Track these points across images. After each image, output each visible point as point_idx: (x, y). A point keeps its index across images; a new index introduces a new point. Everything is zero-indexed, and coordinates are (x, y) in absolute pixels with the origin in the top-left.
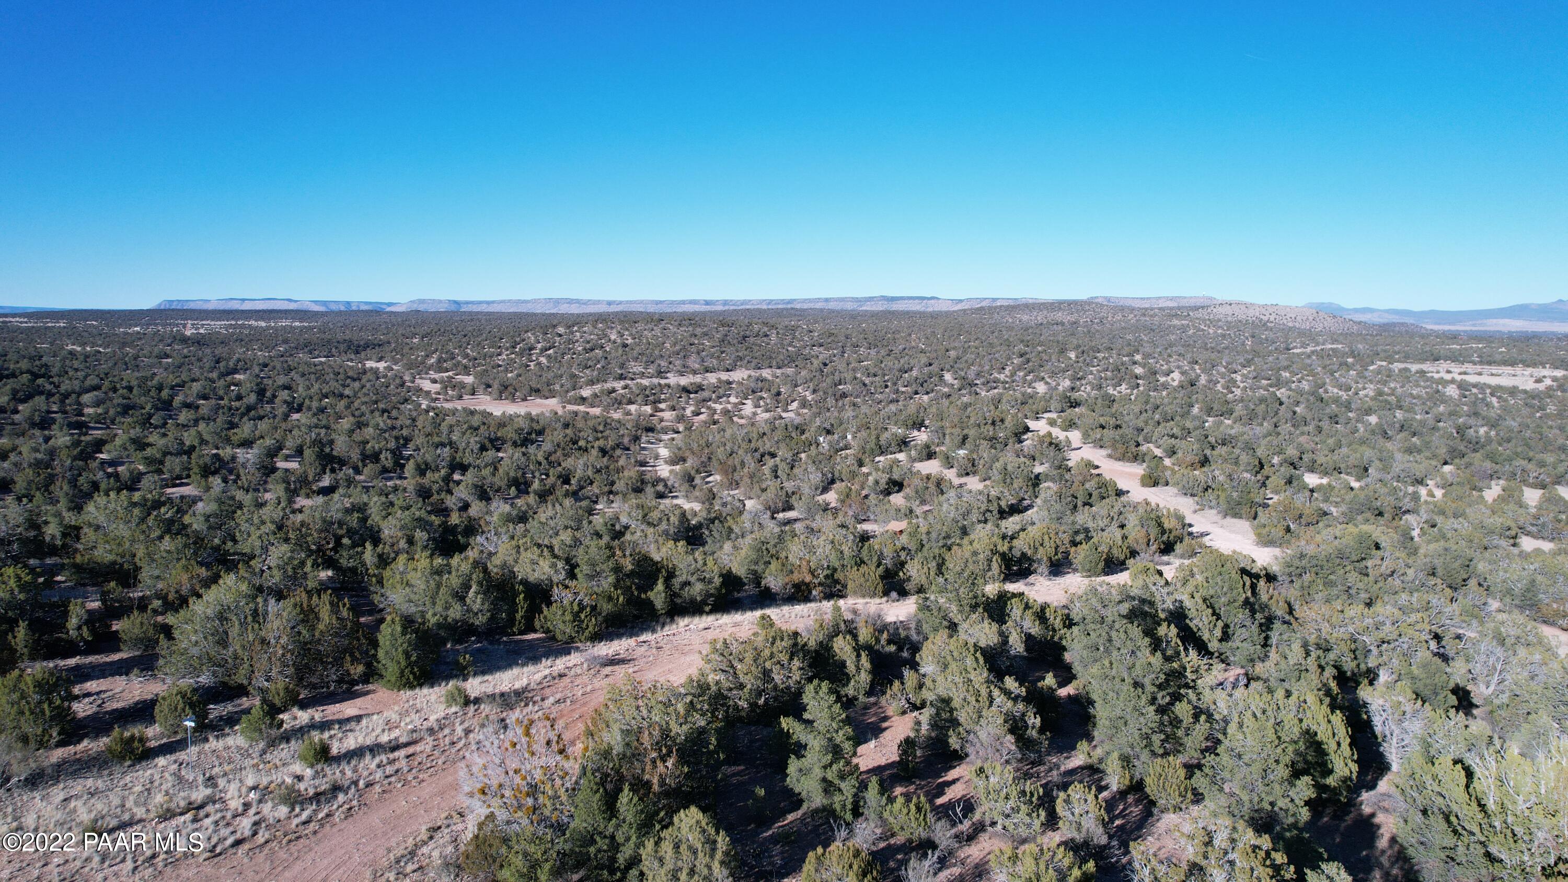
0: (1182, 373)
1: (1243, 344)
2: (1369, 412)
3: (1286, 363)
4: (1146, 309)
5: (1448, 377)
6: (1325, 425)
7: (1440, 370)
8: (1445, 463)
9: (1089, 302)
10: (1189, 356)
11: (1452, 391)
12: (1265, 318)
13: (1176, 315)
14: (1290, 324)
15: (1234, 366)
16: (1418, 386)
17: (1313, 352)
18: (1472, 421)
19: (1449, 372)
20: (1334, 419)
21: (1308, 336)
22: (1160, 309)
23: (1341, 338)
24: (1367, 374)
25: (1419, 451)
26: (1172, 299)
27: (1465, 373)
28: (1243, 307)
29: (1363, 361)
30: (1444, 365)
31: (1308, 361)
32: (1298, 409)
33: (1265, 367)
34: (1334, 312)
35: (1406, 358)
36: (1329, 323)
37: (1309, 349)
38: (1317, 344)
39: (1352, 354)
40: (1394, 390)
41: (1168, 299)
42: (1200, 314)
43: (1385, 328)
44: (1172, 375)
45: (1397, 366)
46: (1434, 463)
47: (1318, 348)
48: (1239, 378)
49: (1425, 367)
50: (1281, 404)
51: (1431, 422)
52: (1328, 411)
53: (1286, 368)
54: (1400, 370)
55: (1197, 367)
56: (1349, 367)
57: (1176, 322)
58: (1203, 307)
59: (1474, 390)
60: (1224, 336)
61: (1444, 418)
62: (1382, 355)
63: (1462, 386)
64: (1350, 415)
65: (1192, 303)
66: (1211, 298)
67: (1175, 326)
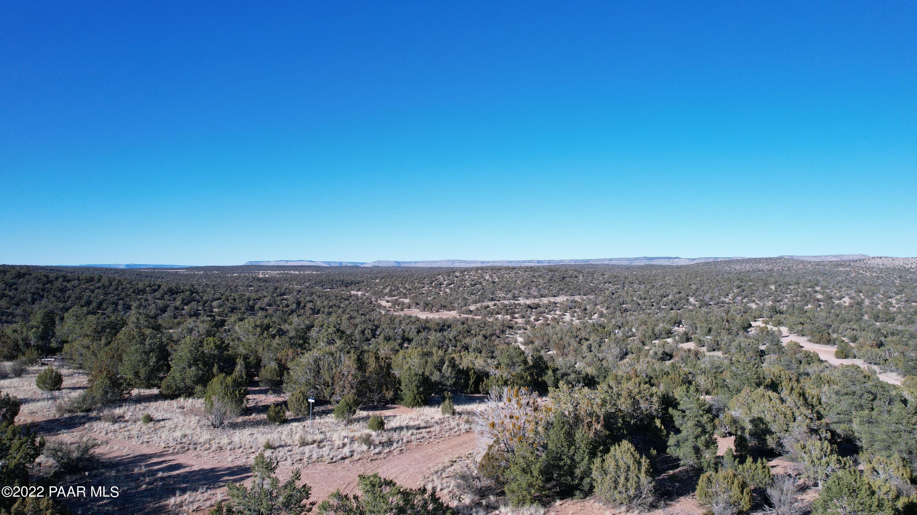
0: (851, 298)
1: (894, 282)
4: (819, 262)
9: (780, 258)
10: (855, 287)
12: (908, 266)
13: (841, 265)
15: (889, 294)
22: (829, 261)
26: (836, 256)
28: (890, 260)
33: (911, 294)
41: (833, 256)
42: (858, 264)
44: (843, 299)
48: (894, 301)
55: (861, 294)
57: (841, 269)
58: (860, 260)
60: (878, 277)
65: (851, 258)
66: (865, 255)
67: (841, 272)
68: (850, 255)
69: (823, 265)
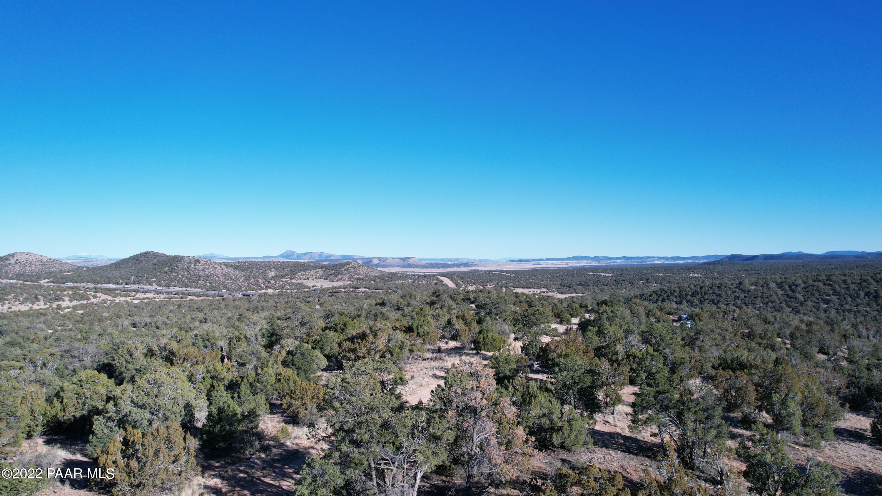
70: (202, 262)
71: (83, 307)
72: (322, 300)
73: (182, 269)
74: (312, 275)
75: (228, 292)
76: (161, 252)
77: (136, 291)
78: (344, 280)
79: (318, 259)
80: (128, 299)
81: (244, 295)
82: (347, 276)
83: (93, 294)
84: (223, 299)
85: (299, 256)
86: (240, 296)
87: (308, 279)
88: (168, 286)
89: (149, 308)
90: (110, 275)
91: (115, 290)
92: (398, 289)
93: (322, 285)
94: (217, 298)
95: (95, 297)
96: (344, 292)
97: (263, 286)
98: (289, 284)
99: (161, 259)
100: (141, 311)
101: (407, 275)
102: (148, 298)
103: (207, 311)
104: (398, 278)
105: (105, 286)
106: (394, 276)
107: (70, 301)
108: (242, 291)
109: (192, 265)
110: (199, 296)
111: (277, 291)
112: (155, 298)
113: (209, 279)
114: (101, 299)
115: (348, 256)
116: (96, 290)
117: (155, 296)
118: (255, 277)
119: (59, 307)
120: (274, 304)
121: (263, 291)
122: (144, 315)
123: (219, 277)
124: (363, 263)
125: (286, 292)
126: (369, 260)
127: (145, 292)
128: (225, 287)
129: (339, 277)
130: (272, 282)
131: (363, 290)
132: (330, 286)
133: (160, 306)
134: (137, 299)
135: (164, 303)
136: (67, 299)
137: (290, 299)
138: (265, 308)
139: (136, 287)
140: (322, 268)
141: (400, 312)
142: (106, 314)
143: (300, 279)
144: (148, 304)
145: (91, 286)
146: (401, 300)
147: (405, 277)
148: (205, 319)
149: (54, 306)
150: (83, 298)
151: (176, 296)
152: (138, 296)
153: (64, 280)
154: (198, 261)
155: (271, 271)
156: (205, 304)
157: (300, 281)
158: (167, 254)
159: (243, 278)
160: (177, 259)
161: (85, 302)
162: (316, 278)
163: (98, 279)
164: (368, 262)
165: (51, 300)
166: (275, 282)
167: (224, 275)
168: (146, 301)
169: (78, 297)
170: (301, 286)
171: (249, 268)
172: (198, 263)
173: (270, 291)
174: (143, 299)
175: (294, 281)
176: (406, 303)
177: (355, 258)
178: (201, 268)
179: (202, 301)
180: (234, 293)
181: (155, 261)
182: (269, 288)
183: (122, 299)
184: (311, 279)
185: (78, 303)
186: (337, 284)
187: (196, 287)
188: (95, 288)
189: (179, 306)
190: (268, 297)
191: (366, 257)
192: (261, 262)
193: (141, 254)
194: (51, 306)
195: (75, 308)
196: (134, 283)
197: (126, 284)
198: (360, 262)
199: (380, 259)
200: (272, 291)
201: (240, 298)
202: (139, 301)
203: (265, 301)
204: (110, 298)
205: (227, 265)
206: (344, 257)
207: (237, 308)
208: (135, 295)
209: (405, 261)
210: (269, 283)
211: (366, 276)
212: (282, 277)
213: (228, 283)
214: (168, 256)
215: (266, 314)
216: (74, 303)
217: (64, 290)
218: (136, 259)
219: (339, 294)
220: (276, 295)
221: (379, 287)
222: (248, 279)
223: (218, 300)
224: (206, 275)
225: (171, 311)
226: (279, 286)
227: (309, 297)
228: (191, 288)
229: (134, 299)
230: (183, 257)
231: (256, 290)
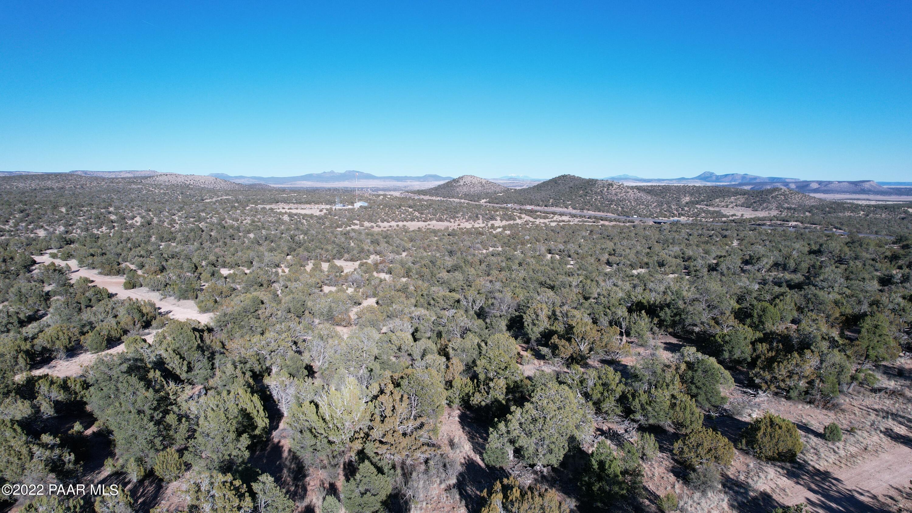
0: (142, 217)
1: (177, 198)
2: (249, 232)
3: (203, 208)
4: (113, 179)
5: (283, 211)
6: (228, 240)
7: (280, 208)
8: (288, 255)
9: (71, 174)
10: (145, 206)
11: (286, 218)
12: (188, 183)
13: (134, 182)
14: (202, 186)
15: (173, 211)
16: (271, 216)
17: (216, 201)
18: (297, 233)
19: (284, 208)
20: (232, 237)
21: (213, 192)
22: (122, 178)
23: (230, 193)
24: (246, 211)
25: (275, 250)
26: (129, 172)
27: (291, 209)
28: (174, 177)
29: (243, 205)
30: (281, 205)
31: (214, 206)
32: (212, 233)
33: (191, 211)
34: (225, 179)
35: (263, 202)
36: (223, 184)
37: (214, 200)
38: (218, 197)
39: (237, 201)
40: (260, 219)
41: (126, 172)
42: (149, 181)
43: (252, 187)
44: (135, 219)
45: (260, 207)
46: (283, 255)
47: (219, 199)
48: (177, 218)
49: (273, 206)
50: (203, 231)
51: (279, 235)
52: (228, 233)
53: (203, 211)
54: (261, 209)
55: (151, 213)
56: (237, 208)
57: (134, 186)
58: (150, 177)
59: (296, 217)
60: (165, 194)
61: (284, 232)
62: (252, 201)
63: (290, 215)
64: (240, 234)
65: (143, 174)
66: (154, 172)
67: (133, 189)
68: (142, 171)
69: (117, 183)
70: (615, 186)
71: (510, 227)
72: (742, 235)
73: (596, 193)
74: (732, 203)
75: (640, 218)
76: (576, 176)
77: (554, 213)
78: (771, 209)
79: (740, 181)
80: (546, 221)
81: (655, 223)
82: (774, 205)
83: (518, 215)
84: (634, 227)
85: (718, 178)
86: (651, 223)
87: (727, 206)
88: (582, 209)
89: (563, 233)
90: (533, 197)
91: (536, 211)
92: (842, 225)
93: (742, 215)
94: (628, 224)
95: (520, 218)
96: (769, 225)
97: (675, 212)
98: (704, 212)
99: (577, 182)
100: (556, 235)
101: (858, 206)
102: (563, 221)
103: (616, 240)
104: (845, 209)
105: (529, 207)
106: (839, 206)
107: (501, 221)
108: (653, 218)
109: (605, 189)
110: (611, 221)
111: (691, 219)
112: (569, 221)
113: (621, 203)
114: (525, 220)
115: (778, 178)
116: (522, 211)
117: (570, 219)
118: (668, 203)
119: (493, 227)
120: (686, 237)
121: (676, 219)
122: (559, 240)
123: (631, 202)
124: (797, 187)
125: (701, 221)
126: (805, 184)
127: (561, 214)
128: (636, 212)
129: (765, 205)
130: (686, 209)
131: (794, 223)
132: (753, 216)
133: (574, 231)
134: (554, 221)
135: (578, 227)
136: (498, 218)
137: (704, 231)
138: (676, 241)
139: (554, 209)
140: (744, 194)
141: (843, 267)
142: (527, 237)
143: (718, 206)
144: (563, 228)
145: (517, 206)
146: (846, 249)
147: (855, 208)
148: (614, 250)
149: (489, 225)
150: (511, 218)
151: (589, 220)
152: (555, 219)
153: (497, 201)
154: (611, 185)
155: (685, 196)
156: (615, 231)
157: (717, 209)
158: (583, 177)
159: (655, 204)
160: (591, 183)
161: (512, 222)
162: (736, 206)
163: (523, 200)
164: (803, 187)
165: (487, 219)
166: (690, 209)
167: (636, 200)
168: (561, 224)
169: (507, 218)
170: (719, 214)
171: (662, 192)
172: (611, 187)
173: (683, 219)
174: (560, 221)
175: (711, 209)
176: (853, 255)
177: (787, 181)
178: (614, 192)
179: (613, 226)
180: (646, 219)
181: (571, 184)
182: (683, 215)
183: (542, 221)
184: (730, 206)
185: (507, 223)
186: (761, 214)
187: (608, 212)
188: (521, 209)
189: (591, 231)
190: (681, 226)
191: (802, 179)
192: (675, 186)
193: (560, 178)
194: (487, 225)
195: (504, 228)
196: (552, 205)
197: (546, 206)
198: (793, 186)
199: (820, 183)
200: (686, 219)
201: (651, 227)
202: (555, 223)
203: (676, 231)
204: (532, 219)
205: (639, 189)
206: (773, 180)
207: (646, 238)
208: (552, 218)
209: (856, 185)
210: (683, 210)
211: (800, 206)
212: (698, 203)
213: (640, 209)
214: (583, 179)
215: (676, 249)
216: (504, 223)
217: (497, 211)
218: (555, 182)
219: (763, 227)
220: (689, 225)
221: (815, 222)
222: (660, 204)
223: (628, 228)
224: (618, 199)
225: (583, 237)
226: (693, 214)
227: (727, 230)
228: (603, 212)
229: (551, 222)
230: (597, 180)
231: (669, 218)
